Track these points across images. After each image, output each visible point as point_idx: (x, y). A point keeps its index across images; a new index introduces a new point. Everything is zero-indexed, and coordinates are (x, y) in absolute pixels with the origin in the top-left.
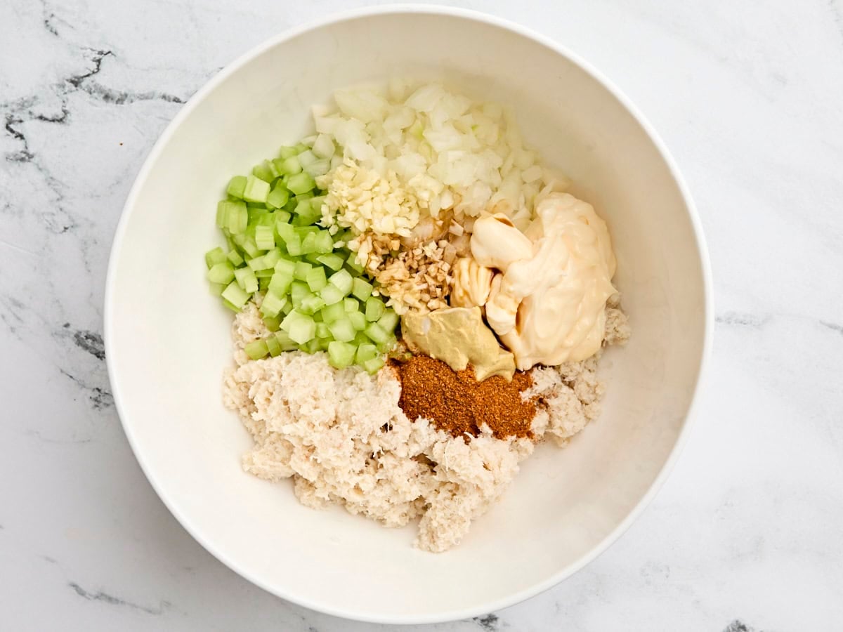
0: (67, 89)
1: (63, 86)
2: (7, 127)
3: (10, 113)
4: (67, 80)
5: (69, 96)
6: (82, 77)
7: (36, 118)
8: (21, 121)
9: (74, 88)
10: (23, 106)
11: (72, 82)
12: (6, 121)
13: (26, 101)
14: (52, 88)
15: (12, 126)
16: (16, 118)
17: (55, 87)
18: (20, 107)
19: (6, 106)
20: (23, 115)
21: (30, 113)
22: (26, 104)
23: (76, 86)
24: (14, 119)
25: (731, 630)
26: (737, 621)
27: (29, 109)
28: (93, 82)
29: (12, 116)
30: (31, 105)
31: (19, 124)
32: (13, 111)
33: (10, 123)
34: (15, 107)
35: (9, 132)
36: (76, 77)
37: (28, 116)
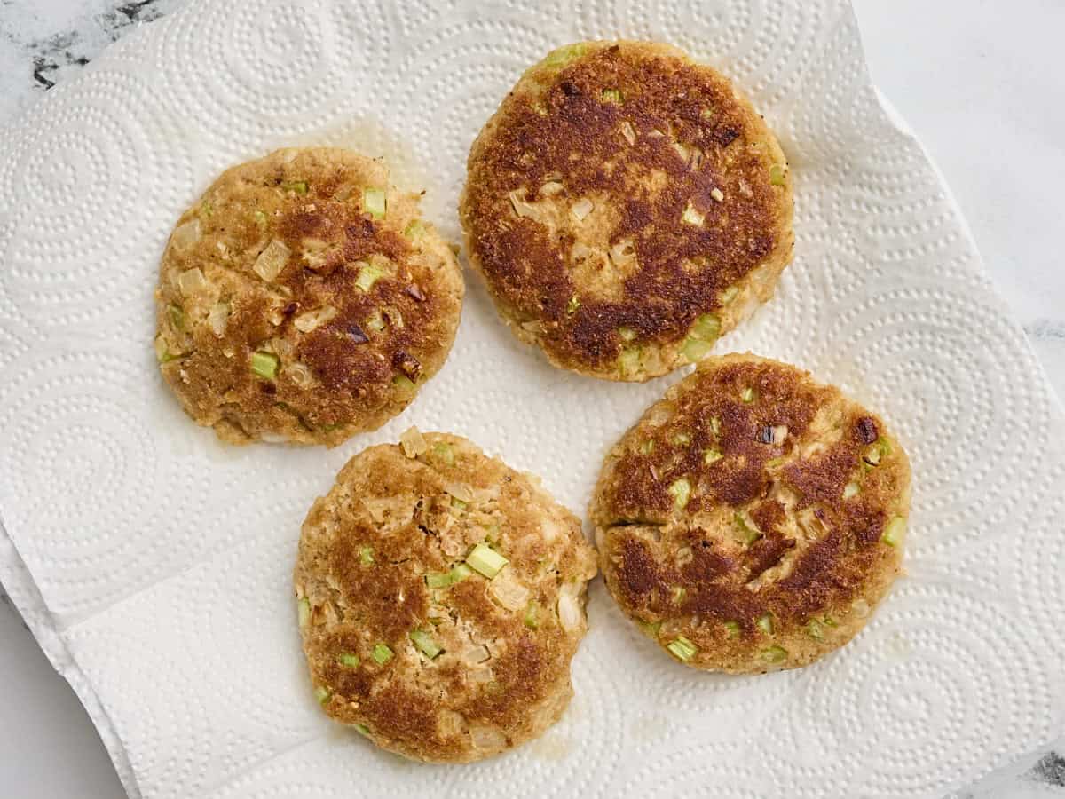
0: (117, 22)
1: (113, 17)
2: (36, 75)
3: (39, 54)
4: (119, 9)
5: (121, 30)
6: (140, 5)
7: (75, 62)
8: (55, 67)
9: (128, 20)
10: (58, 46)
11: (125, 11)
12: (34, 67)
13: (62, 39)
14: (97, 21)
15: (42, 74)
16: (48, 62)
17: (102, 20)
18: (53, 47)
19: (34, 46)
20: (58, 59)
21: (68, 55)
22: (62, 43)
23: (131, 17)
24: (46, 63)
25: (1044, 765)
26: (1053, 753)
27: (66, 49)
28: (154, 10)
29: (43, 60)
30: (70, 44)
31: (53, 71)
32: (44, 53)
33: (41, 69)
34: (47, 47)
35: (38, 82)
36: (130, 5)
37: (65, 60)
